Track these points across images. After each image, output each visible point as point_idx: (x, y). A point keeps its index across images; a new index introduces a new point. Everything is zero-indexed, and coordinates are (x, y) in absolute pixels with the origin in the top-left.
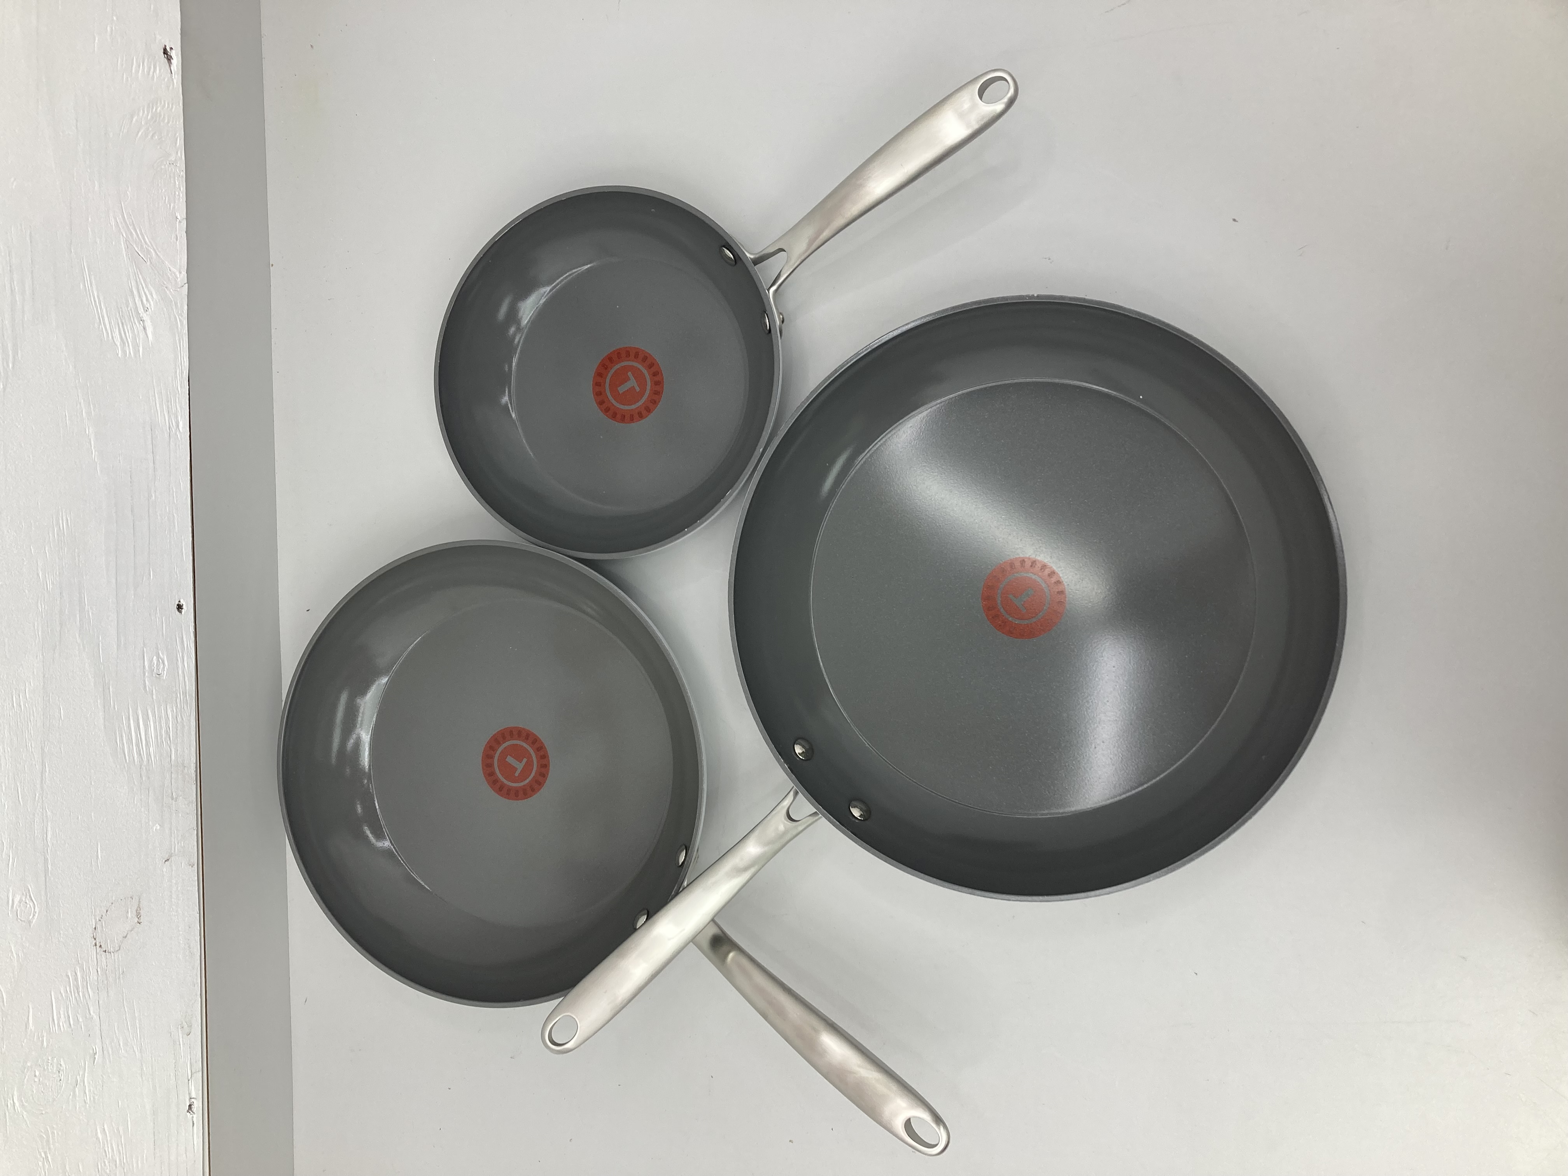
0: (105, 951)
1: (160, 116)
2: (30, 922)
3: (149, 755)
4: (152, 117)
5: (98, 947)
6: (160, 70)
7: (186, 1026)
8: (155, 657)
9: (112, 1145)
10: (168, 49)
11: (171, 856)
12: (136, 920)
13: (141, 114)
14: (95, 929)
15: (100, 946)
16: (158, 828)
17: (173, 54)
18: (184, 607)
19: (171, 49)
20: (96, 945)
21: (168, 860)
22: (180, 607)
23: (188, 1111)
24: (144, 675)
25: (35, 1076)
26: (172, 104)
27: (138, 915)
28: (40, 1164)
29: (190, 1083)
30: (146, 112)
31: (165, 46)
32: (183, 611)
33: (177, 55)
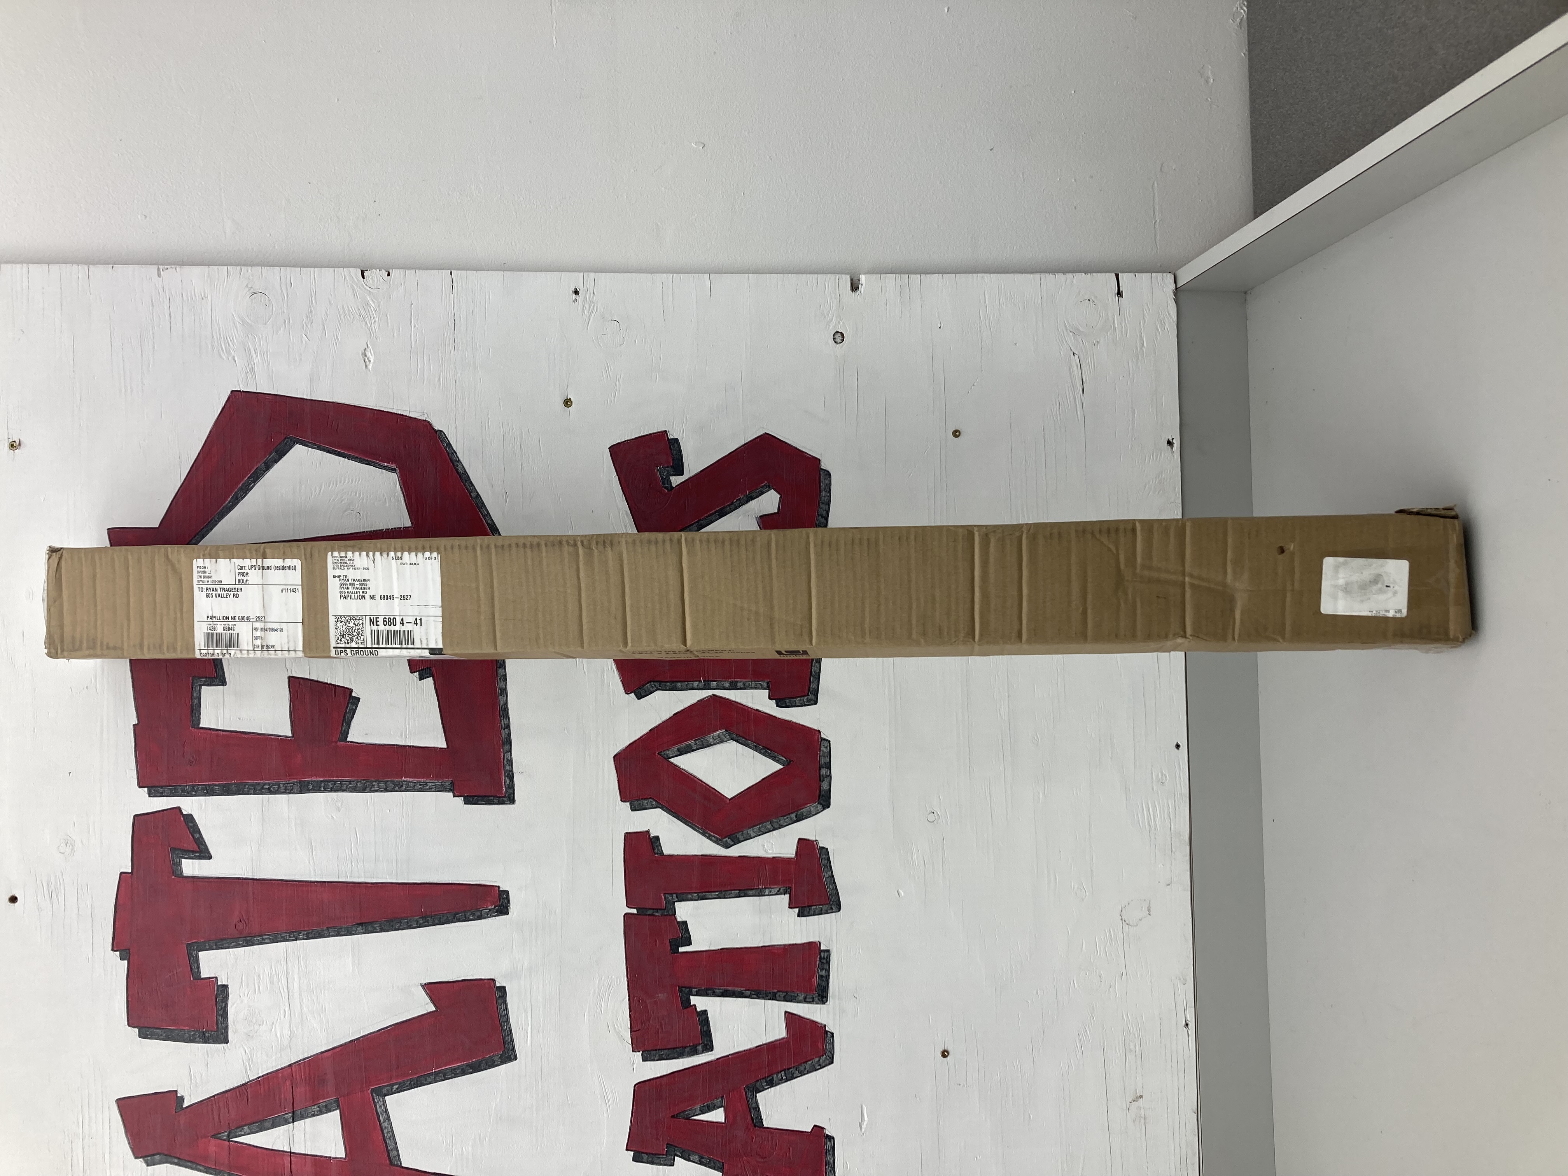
0: (1128, 924)
1: (1164, 479)
2: (1083, 900)
3: (1156, 825)
4: (1158, 483)
5: (1123, 921)
6: (1164, 454)
7: (1182, 979)
8: (1160, 774)
9: (1132, 1026)
10: (1171, 440)
11: (1171, 883)
12: (1148, 913)
13: (1151, 483)
14: (1121, 911)
15: (1125, 921)
16: (1162, 866)
17: (1174, 441)
18: (1181, 746)
19: (1173, 439)
20: (1122, 919)
21: (1169, 885)
22: (1178, 746)
23: (1184, 1027)
24: (1152, 782)
25: (1086, 974)
26: (1173, 470)
27: (1149, 910)
28: (1089, 1018)
29: (1186, 1011)
30: (1154, 481)
31: (1169, 439)
32: (1180, 748)
33: (1177, 441)
